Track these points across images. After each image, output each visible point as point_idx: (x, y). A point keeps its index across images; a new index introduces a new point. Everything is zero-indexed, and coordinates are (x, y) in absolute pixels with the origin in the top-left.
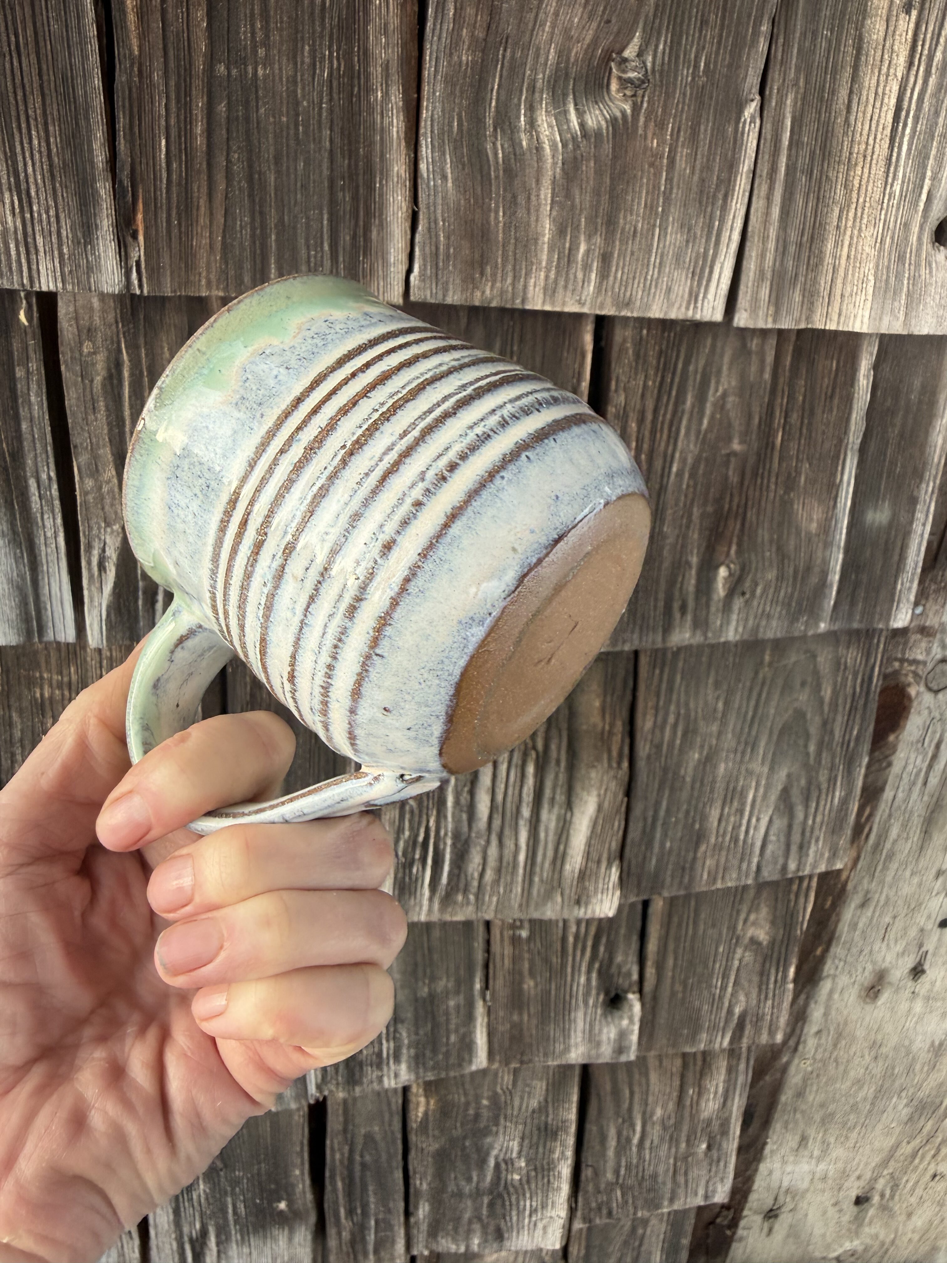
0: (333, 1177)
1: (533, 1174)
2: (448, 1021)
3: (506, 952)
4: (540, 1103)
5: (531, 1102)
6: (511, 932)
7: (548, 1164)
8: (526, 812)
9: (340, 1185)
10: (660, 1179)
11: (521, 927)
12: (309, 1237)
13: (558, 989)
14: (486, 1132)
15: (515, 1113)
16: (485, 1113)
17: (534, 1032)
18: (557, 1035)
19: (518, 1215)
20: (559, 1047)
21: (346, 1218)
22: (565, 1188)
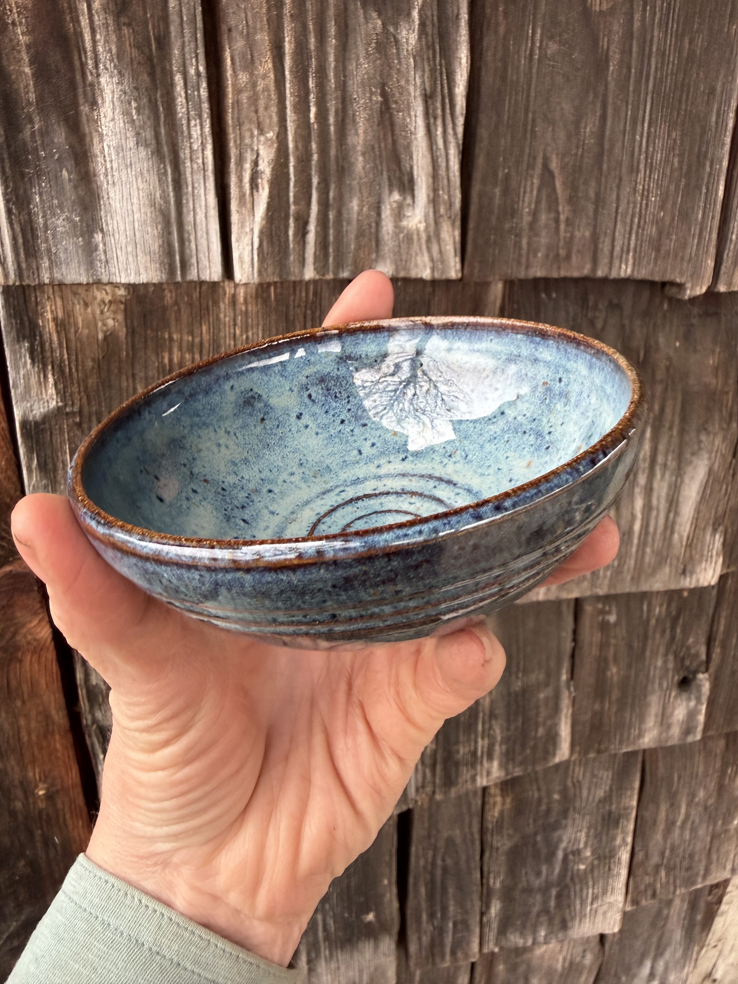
0: (415, 884)
1: (596, 862)
2: (537, 715)
3: (594, 639)
4: (605, 792)
5: (598, 792)
6: (600, 618)
7: (610, 852)
8: (642, 480)
9: (423, 890)
10: (697, 858)
11: (609, 613)
12: (393, 946)
13: (637, 675)
14: (557, 826)
15: (583, 805)
16: (556, 807)
17: (613, 719)
18: (634, 720)
19: (581, 904)
20: (635, 732)
21: (427, 923)
22: (624, 872)
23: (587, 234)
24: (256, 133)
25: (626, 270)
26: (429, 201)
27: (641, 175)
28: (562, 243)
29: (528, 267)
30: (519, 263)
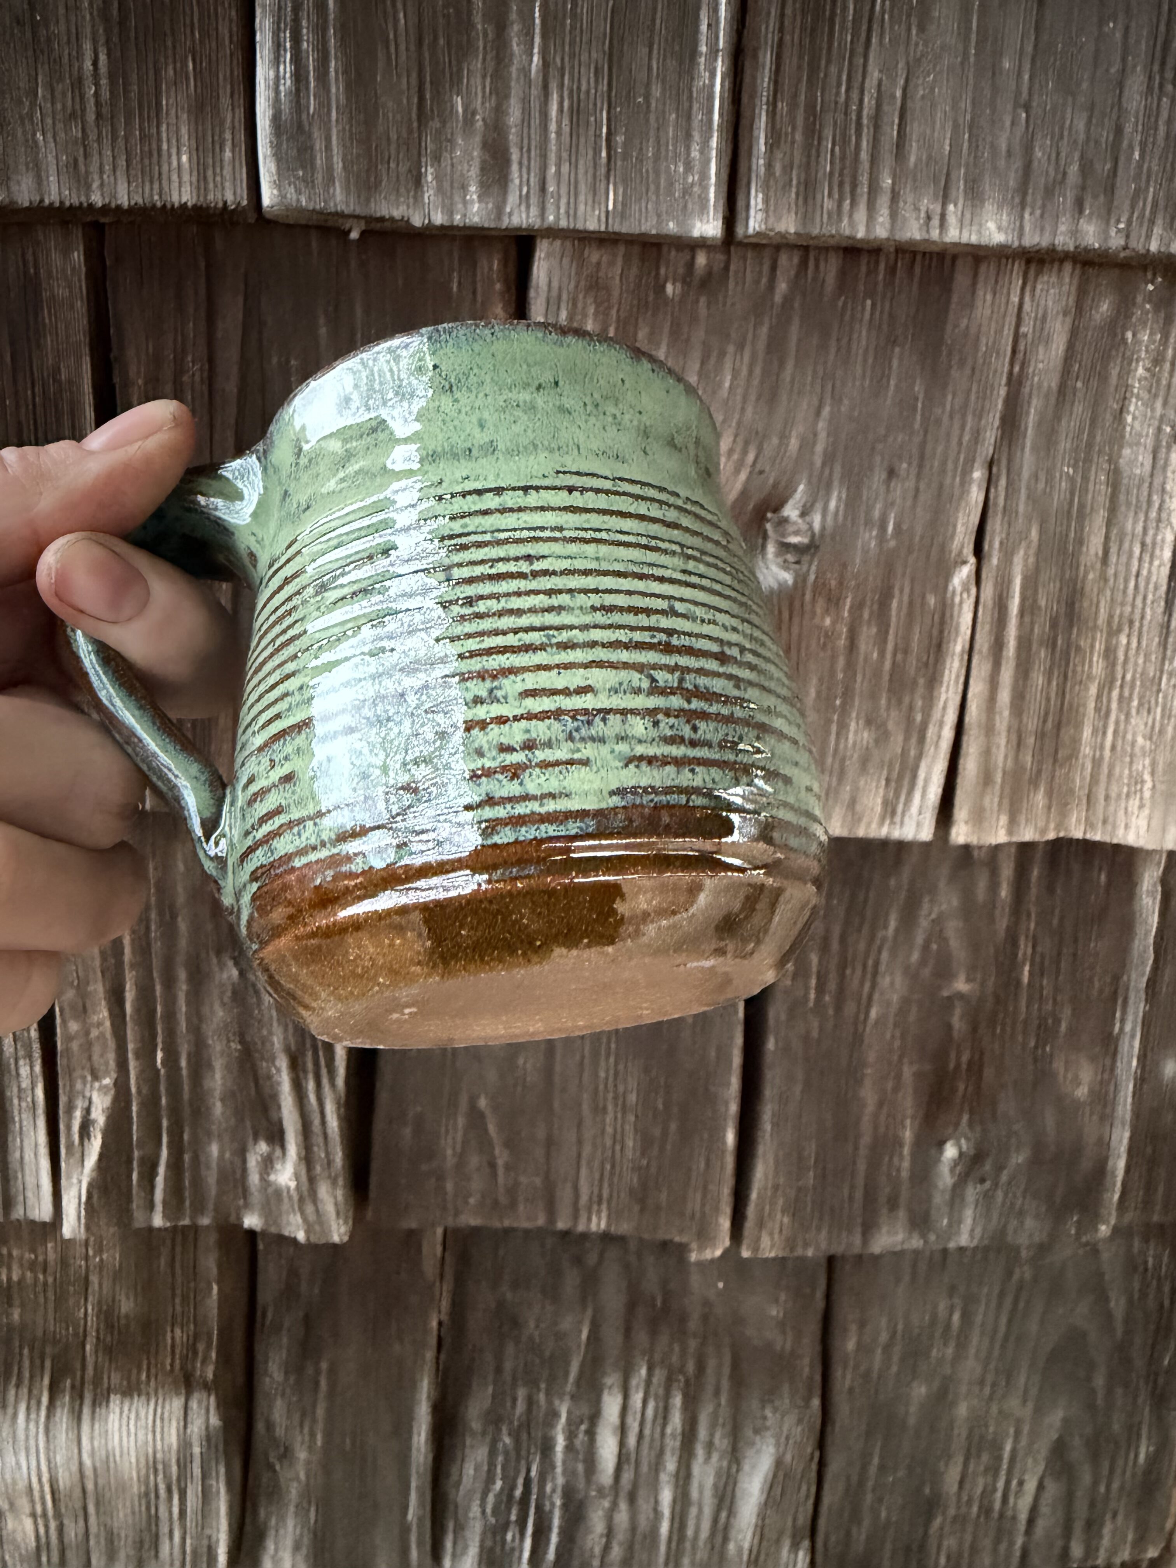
8: (670, 1463)
23: (538, 1181)
24: (89, 1078)
25: (599, 1224)
26: (300, 1158)
27: (609, 1118)
28: (501, 1190)
29: (457, 1214)
30: (444, 1209)
